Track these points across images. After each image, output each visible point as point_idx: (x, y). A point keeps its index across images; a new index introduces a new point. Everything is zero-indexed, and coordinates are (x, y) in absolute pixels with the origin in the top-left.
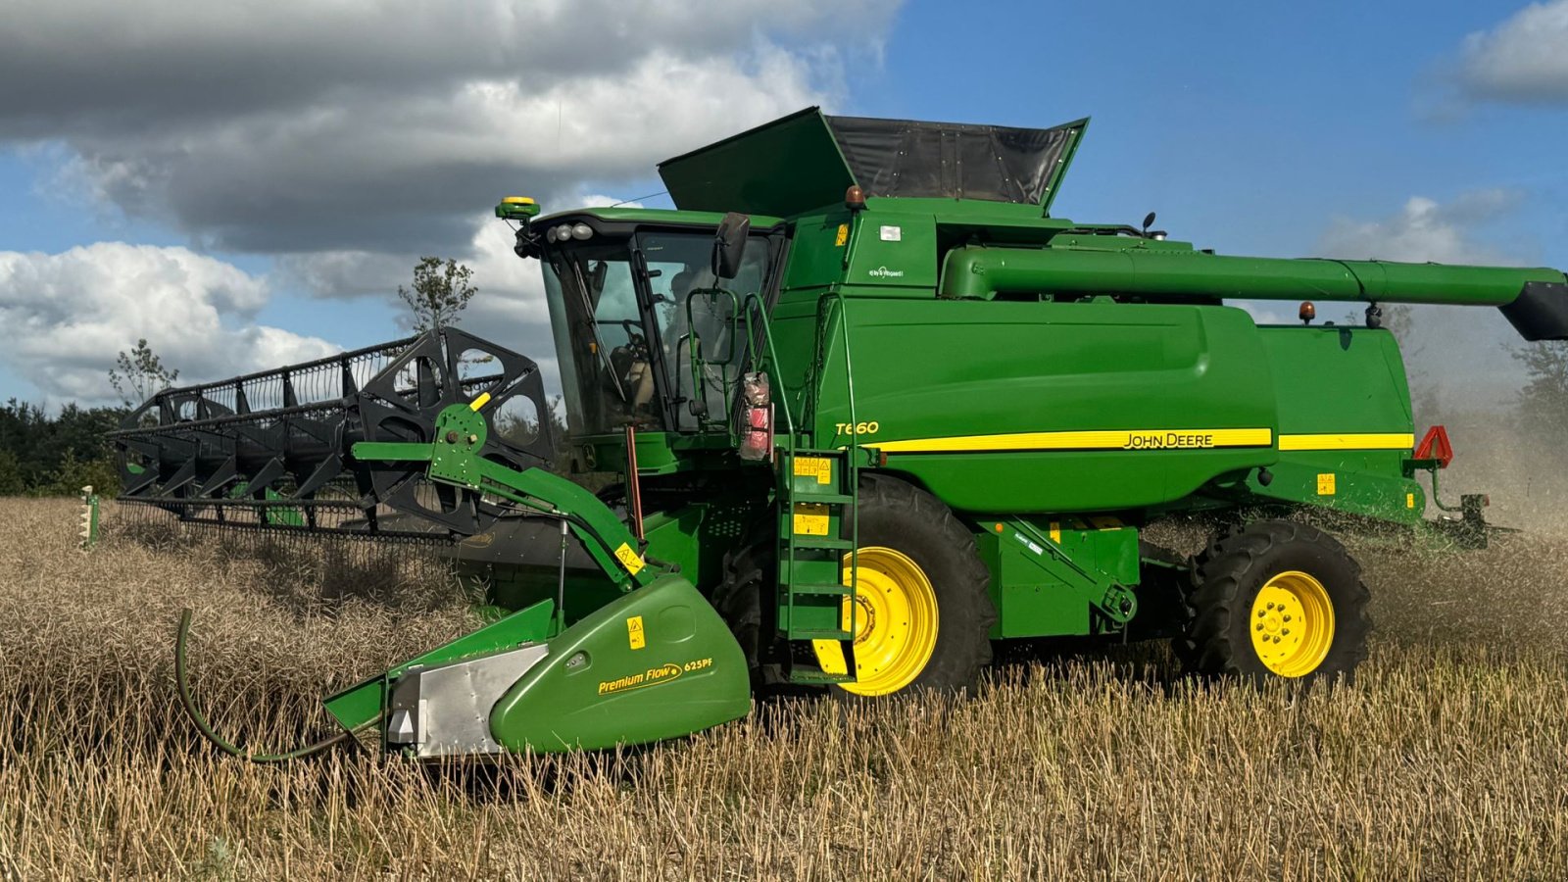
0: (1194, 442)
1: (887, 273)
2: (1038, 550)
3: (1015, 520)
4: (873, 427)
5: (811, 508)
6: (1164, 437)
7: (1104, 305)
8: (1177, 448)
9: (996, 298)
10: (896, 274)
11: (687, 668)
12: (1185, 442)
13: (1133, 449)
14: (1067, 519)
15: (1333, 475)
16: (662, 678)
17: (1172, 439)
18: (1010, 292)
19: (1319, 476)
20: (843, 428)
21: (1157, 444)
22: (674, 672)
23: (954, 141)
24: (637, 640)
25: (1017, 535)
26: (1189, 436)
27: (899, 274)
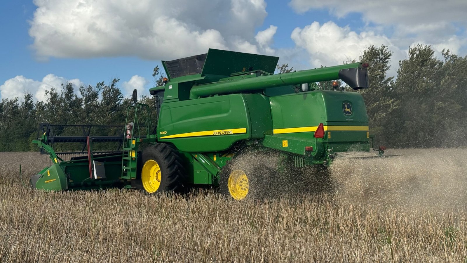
0: (228, 133)
1: (170, 96)
2: (204, 162)
3: (199, 154)
4: (165, 132)
5: (132, 151)
7: (216, 96)
8: (224, 135)
9: (200, 98)
11: (54, 180)
12: (226, 133)
13: (215, 135)
15: (287, 141)
17: (223, 132)
19: (283, 141)
20: (161, 133)
21: (220, 134)
23: (188, 62)
24: (49, 174)
25: (199, 158)
26: (227, 131)
27: (171, 96)
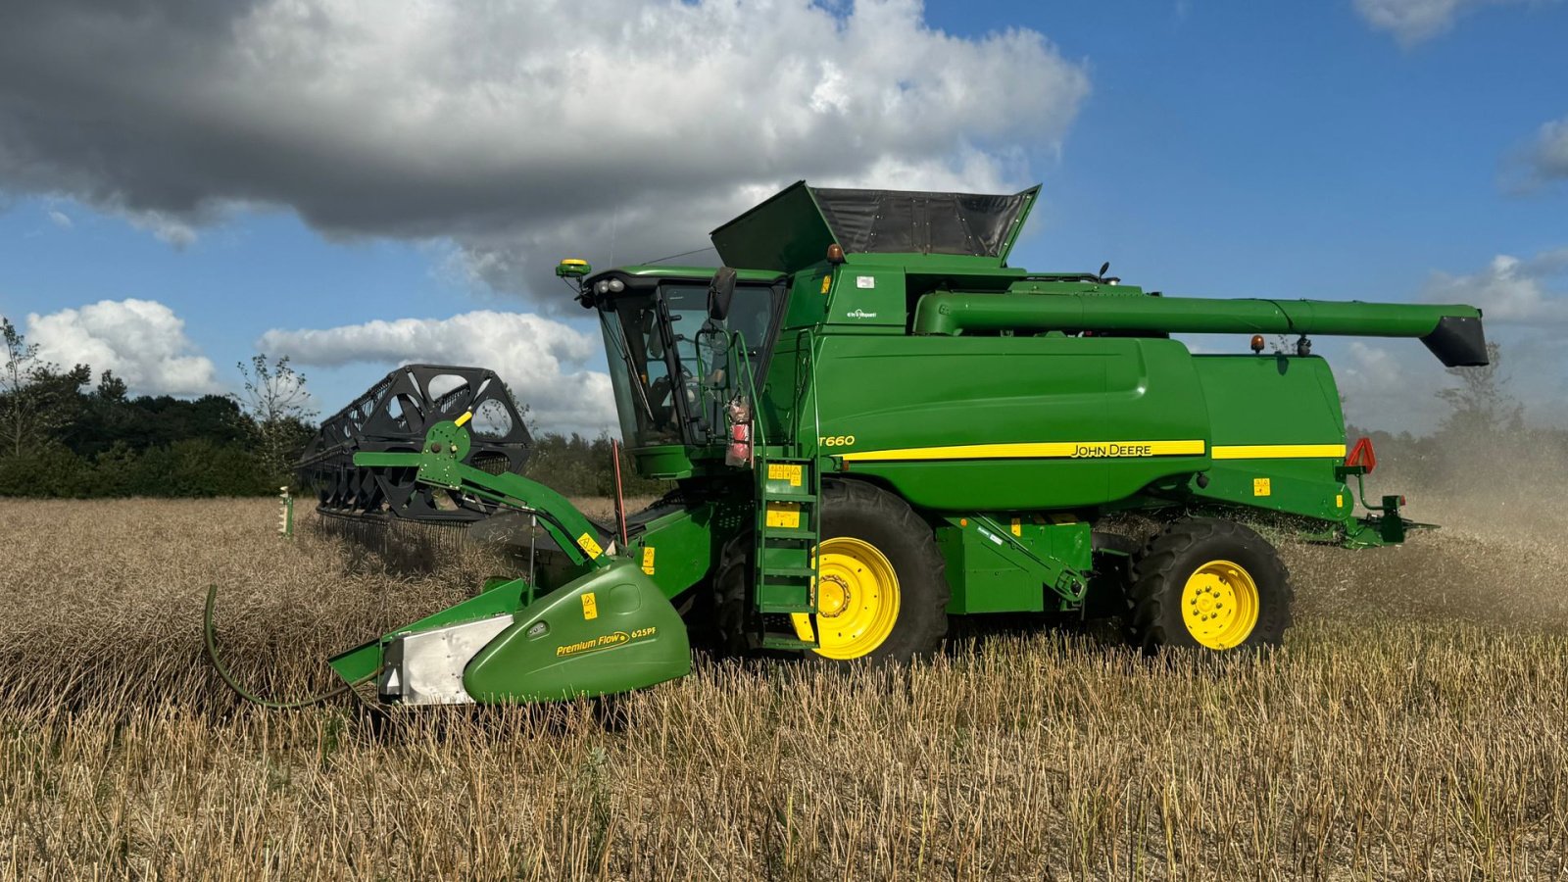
0: (1134, 452)
1: (862, 315)
2: (999, 541)
3: (978, 516)
4: (850, 440)
5: (784, 505)
6: (1109, 448)
7: (1056, 336)
8: (1119, 457)
9: (962, 335)
10: (871, 315)
11: (634, 635)
12: (1127, 452)
13: (1079, 457)
14: (1027, 516)
15: (1268, 480)
16: (612, 643)
17: (1115, 449)
18: (974, 329)
19: (1254, 480)
20: (824, 441)
21: (1101, 454)
22: (623, 638)
23: (923, 206)
24: (591, 612)
25: (980, 529)
26: (1130, 447)
27: (873, 315)
